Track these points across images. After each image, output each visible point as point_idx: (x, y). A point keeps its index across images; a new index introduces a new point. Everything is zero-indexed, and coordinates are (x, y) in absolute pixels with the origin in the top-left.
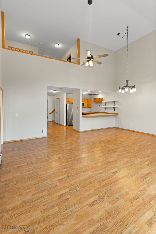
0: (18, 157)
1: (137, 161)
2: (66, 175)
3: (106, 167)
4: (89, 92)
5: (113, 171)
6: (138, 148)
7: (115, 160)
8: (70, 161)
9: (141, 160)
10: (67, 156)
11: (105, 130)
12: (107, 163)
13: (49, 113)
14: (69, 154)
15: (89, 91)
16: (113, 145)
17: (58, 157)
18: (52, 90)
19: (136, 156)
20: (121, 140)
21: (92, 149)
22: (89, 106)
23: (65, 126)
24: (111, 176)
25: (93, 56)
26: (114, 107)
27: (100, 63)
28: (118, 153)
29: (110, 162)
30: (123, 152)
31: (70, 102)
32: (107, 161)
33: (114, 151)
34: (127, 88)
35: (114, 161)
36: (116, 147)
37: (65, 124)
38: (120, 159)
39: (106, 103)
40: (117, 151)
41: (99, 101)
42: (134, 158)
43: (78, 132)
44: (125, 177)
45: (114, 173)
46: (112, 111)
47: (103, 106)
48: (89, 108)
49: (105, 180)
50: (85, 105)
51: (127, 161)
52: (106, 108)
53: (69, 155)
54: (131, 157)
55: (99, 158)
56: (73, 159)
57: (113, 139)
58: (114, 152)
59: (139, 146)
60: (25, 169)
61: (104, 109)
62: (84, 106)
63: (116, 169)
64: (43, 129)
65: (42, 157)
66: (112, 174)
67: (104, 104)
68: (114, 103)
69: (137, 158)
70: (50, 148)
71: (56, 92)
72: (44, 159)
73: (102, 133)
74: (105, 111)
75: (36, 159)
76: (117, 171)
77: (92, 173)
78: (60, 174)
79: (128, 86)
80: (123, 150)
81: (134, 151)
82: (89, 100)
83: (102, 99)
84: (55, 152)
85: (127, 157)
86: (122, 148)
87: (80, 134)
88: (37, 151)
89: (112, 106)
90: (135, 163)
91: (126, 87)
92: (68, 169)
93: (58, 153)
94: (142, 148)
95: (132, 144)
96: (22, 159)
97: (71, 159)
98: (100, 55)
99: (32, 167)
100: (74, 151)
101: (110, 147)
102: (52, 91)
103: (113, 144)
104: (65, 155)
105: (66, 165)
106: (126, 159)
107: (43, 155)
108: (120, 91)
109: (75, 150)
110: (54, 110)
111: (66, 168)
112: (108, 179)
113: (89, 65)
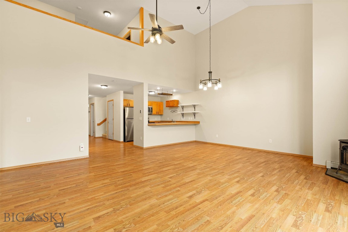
0: (22, 191)
1: (224, 179)
2: (111, 209)
3: (179, 190)
4: (159, 90)
5: (190, 194)
6: (225, 163)
7: (194, 180)
8: (121, 188)
9: (229, 177)
10: (119, 181)
11: (182, 145)
12: (182, 185)
13: (96, 125)
14: (122, 178)
15: (158, 88)
16: (191, 162)
17: (102, 184)
18: (98, 83)
19: (223, 172)
20: (204, 155)
21: (161, 168)
22: (160, 114)
23: (122, 142)
24: (186, 202)
25: (161, 28)
26: (194, 112)
27: (173, 42)
28: (198, 171)
29: (185, 184)
30: (205, 169)
31: (131, 105)
32: (182, 182)
33: (193, 168)
34: (211, 82)
35: (192, 181)
36: (195, 164)
37: (122, 140)
38: (200, 178)
39: (183, 107)
40: (197, 169)
41: (173, 105)
42: (220, 175)
43: (142, 148)
44: (207, 200)
45: (191, 197)
46: (191, 119)
47: (179, 111)
48: (160, 116)
49: (176, 209)
50: (154, 112)
51: (210, 180)
52: (183, 114)
53: (122, 180)
54: (216, 175)
55: (170, 180)
56: (128, 184)
57: (191, 155)
58: (193, 170)
59: (226, 160)
60: (32, 208)
61: (181, 115)
62: (152, 112)
63: (194, 192)
64: (81, 144)
65: (72, 186)
66: (187, 199)
67: (180, 108)
68: (194, 106)
69: (223, 175)
70: (90, 173)
71: (106, 87)
72: (75, 189)
73: (177, 149)
74: (182, 120)
75: (59, 190)
76: (195, 194)
77: (156, 201)
78: (100, 208)
79: (211, 80)
80: (205, 167)
81: (219, 167)
82: (160, 104)
83: (178, 102)
84: (98, 177)
85: (210, 174)
86: (204, 165)
87: (145, 152)
88: (64, 178)
89: (191, 110)
90: (221, 181)
91: (209, 80)
92: (116, 200)
93: (103, 178)
94: (230, 163)
95: (217, 159)
96: (29, 193)
97: (124, 185)
98: (171, 27)
99: (49, 203)
100: (132, 174)
101: (188, 165)
102: (99, 86)
103: (192, 160)
104: (115, 180)
105: (114, 194)
106: (209, 178)
107: (74, 184)
108: (201, 86)
109: (134, 172)
110: (105, 120)
111: (113, 198)
112: (181, 206)
113: (156, 41)
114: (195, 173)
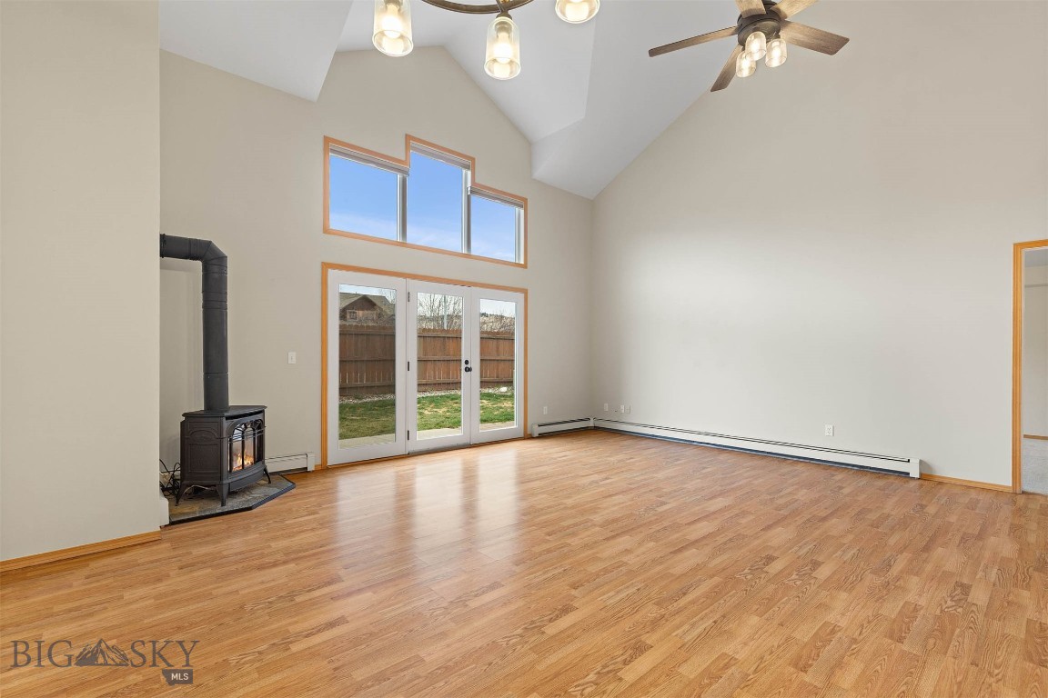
28: (597, 518)
106: (570, 502)
114: (607, 511)
